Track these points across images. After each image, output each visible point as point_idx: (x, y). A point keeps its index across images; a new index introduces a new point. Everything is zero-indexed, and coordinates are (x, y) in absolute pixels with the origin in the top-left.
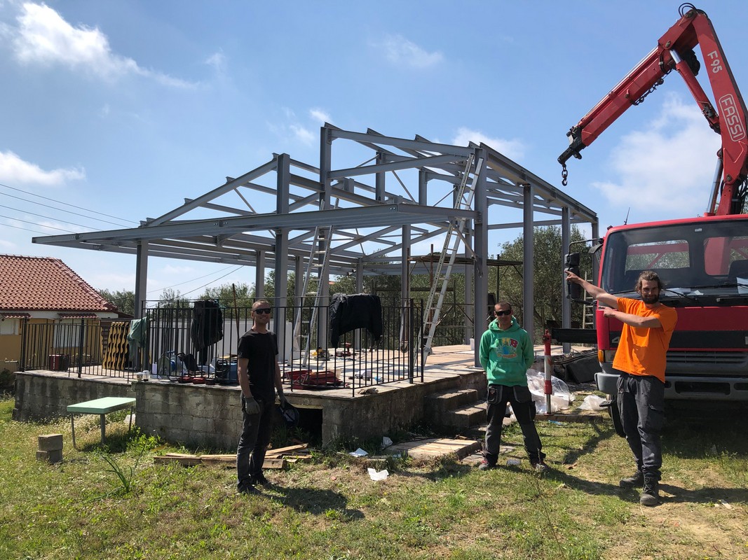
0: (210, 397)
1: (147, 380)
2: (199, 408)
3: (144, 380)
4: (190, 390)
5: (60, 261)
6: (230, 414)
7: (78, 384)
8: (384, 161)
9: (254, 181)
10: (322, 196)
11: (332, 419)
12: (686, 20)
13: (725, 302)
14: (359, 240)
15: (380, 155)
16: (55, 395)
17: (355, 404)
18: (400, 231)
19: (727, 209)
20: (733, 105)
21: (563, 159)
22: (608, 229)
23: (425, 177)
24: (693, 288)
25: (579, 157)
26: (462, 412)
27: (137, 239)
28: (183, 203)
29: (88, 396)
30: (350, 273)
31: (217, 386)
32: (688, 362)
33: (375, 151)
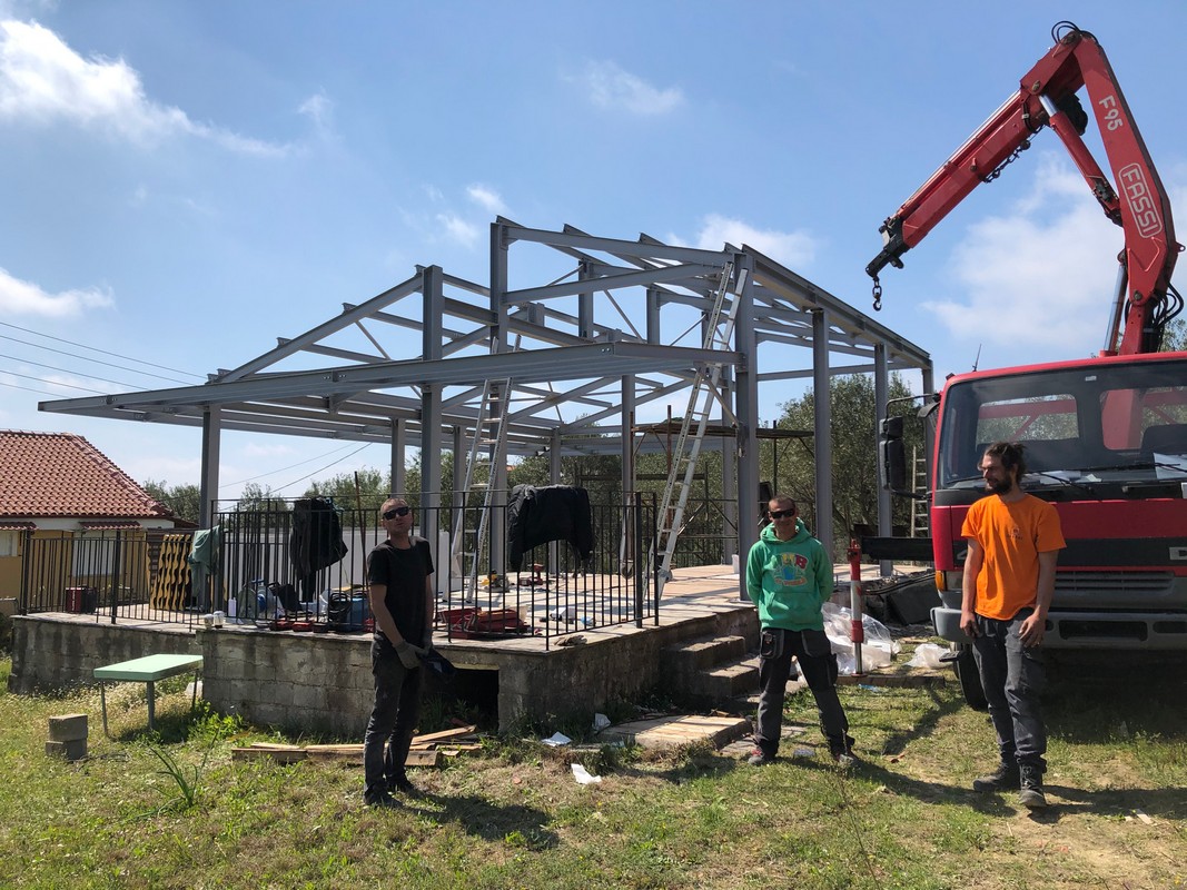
0: (320, 652)
1: (221, 627)
2: (303, 670)
3: (216, 626)
4: (291, 641)
5: (83, 438)
6: (352, 679)
7: (112, 634)
8: (592, 275)
9: (385, 310)
10: (495, 331)
11: (514, 686)
12: (1063, 48)
13: (1136, 493)
14: (554, 399)
15: (585, 265)
16: (76, 651)
17: (550, 662)
18: (618, 385)
19: (1135, 345)
20: (1141, 181)
21: (873, 270)
22: (948, 378)
23: (656, 299)
24: (1085, 471)
25: (900, 265)
26: (721, 673)
27: (202, 403)
28: (275, 345)
29: (127, 653)
30: (540, 453)
31: (332, 635)
32: (1078, 588)
33: (577, 260)
